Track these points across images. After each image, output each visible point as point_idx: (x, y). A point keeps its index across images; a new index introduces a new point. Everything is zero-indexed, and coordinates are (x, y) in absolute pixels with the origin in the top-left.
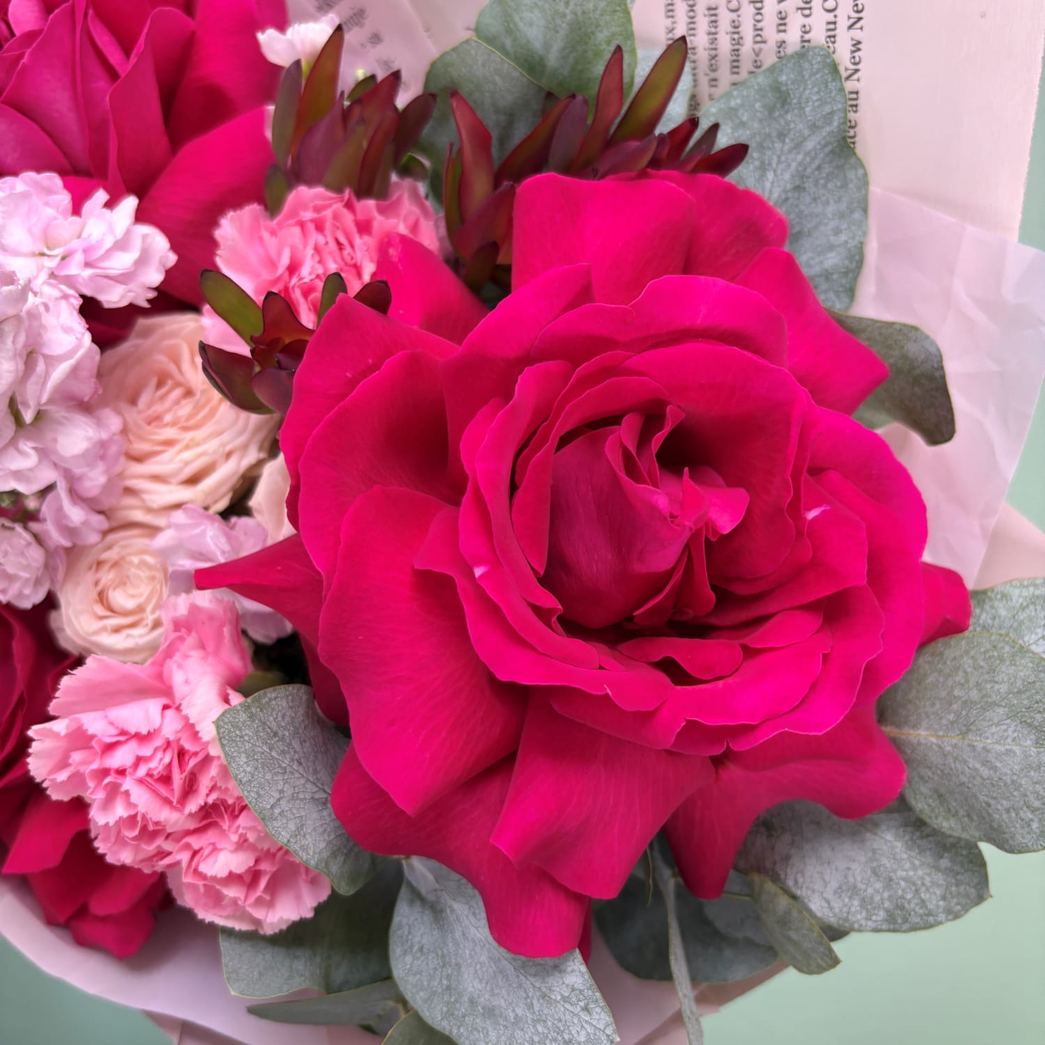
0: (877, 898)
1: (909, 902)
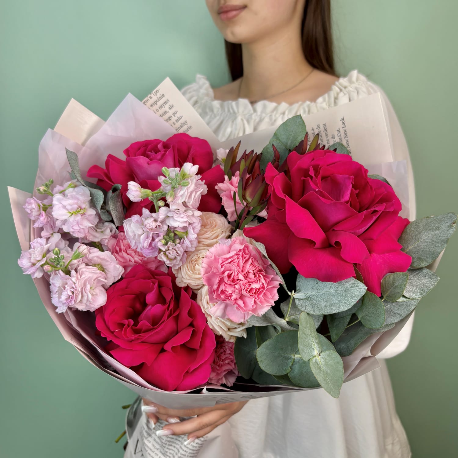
0: (416, 291)
1: (423, 288)
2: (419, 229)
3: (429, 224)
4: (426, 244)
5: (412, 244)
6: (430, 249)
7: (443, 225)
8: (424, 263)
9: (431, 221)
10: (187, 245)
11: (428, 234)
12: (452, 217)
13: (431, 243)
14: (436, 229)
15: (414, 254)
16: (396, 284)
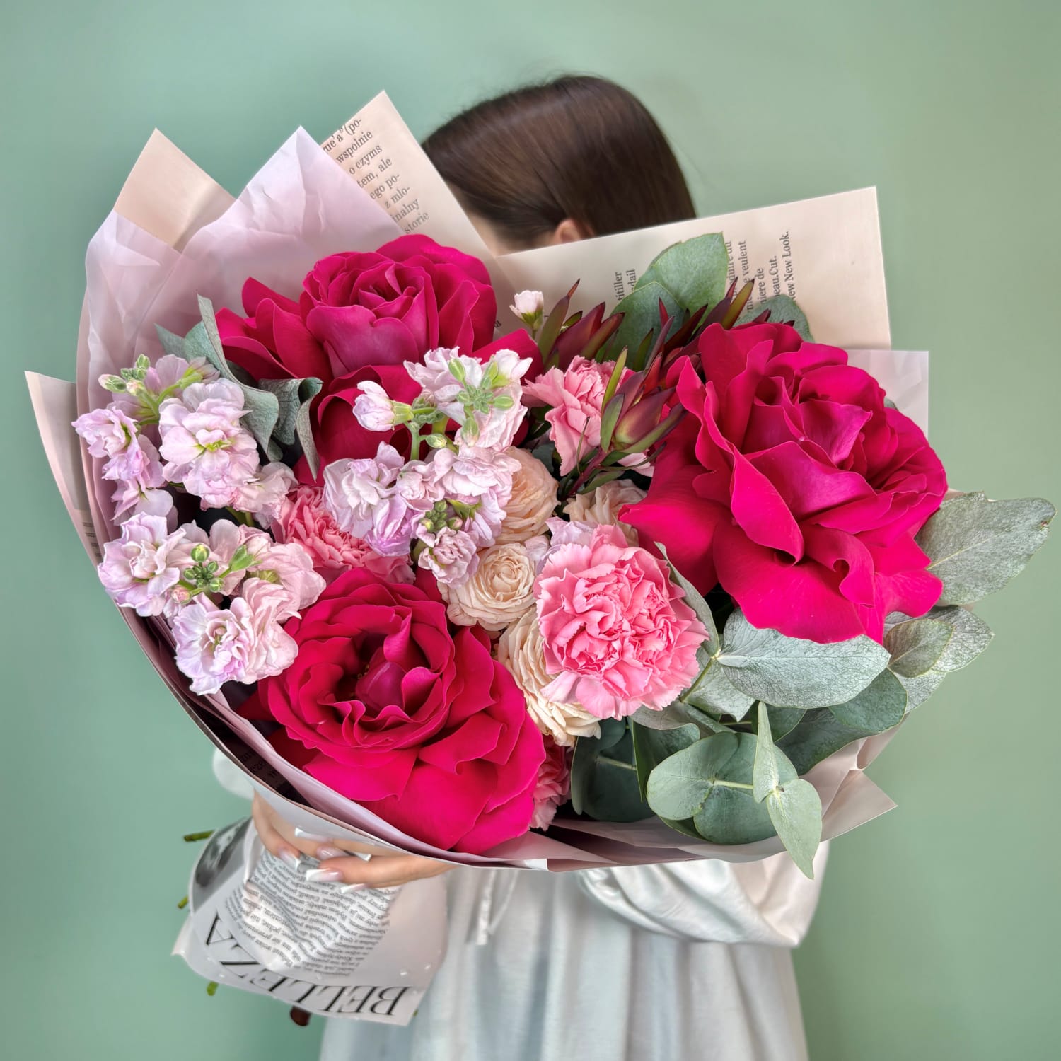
0: (946, 655)
1: (961, 650)
2: (963, 524)
3: (986, 515)
4: (977, 558)
5: (946, 553)
6: (986, 569)
7: (1019, 523)
8: (968, 596)
9: (992, 510)
10: (482, 535)
11: (985, 537)
12: (1041, 509)
13: (989, 557)
14: (1003, 529)
15: (949, 574)
16: (922, 643)
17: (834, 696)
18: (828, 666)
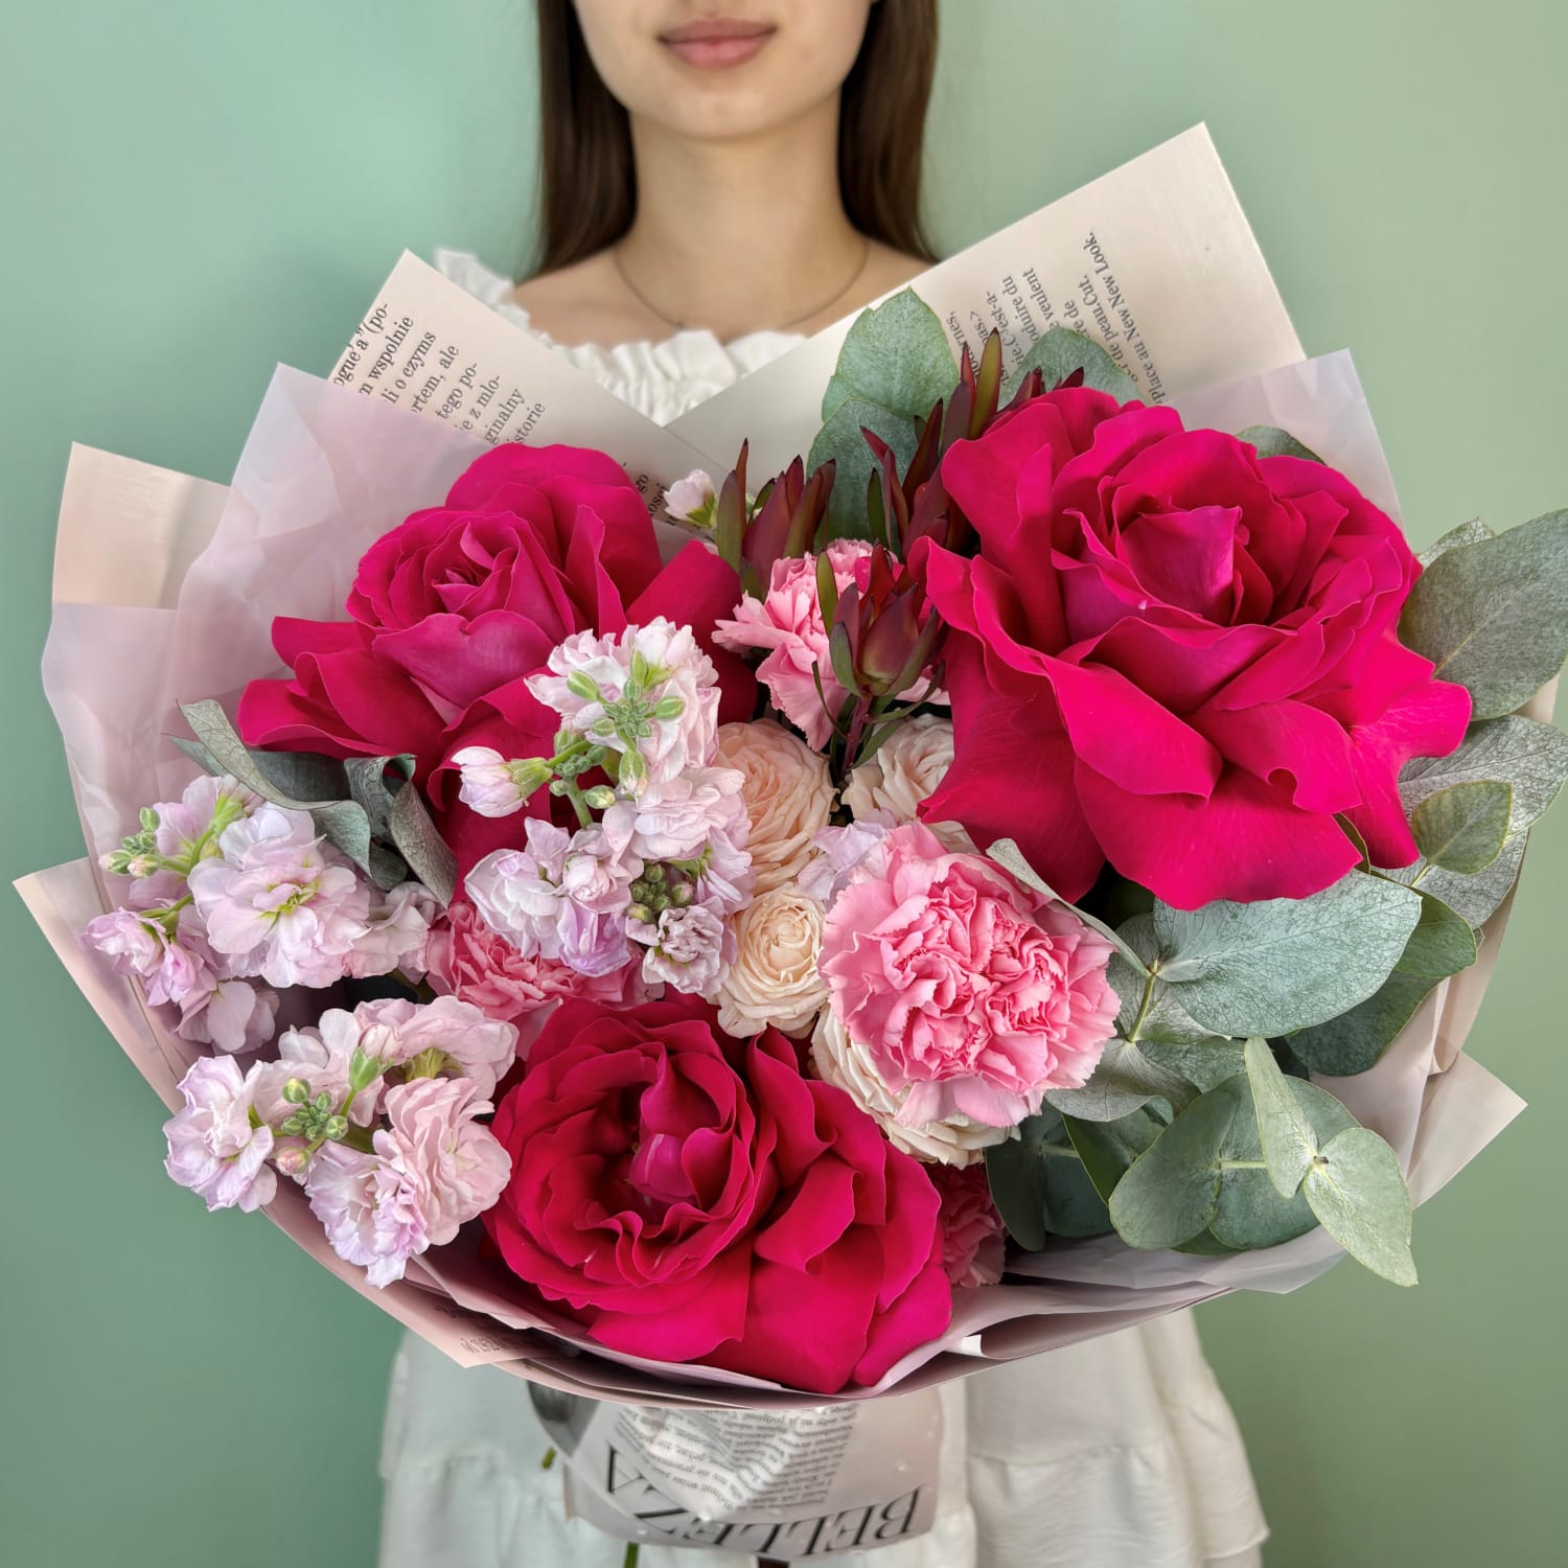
2: (1462, 588)
3: (1492, 561)
5: (1452, 643)
8: (1512, 698)
10: (725, 898)
11: (1503, 599)
14: (1525, 577)
15: (1470, 674)
16: (1470, 821)
17: (1353, 989)
18: (1330, 943)
